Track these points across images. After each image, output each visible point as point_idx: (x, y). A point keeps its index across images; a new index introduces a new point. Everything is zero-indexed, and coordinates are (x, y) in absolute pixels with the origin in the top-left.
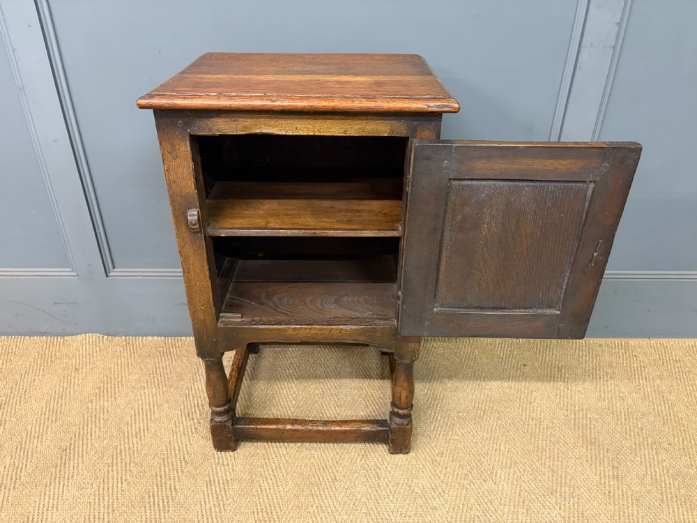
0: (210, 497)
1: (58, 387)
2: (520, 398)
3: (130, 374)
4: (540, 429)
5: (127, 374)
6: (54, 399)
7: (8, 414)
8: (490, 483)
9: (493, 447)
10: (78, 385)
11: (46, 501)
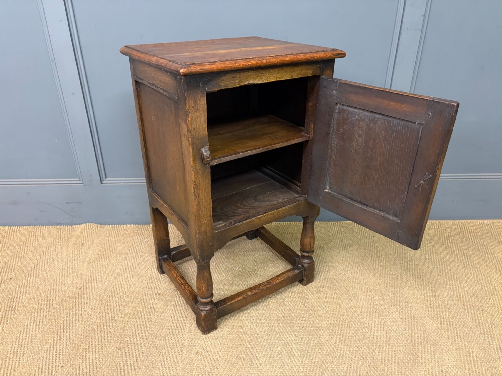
0: (177, 313)
1: (71, 254)
2: (372, 255)
3: (118, 246)
4: (385, 272)
5: (116, 246)
6: (70, 260)
7: (40, 270)
8: (355, 302)
9: (355, 282)
10: (85, 253)
11: (71, 317)
